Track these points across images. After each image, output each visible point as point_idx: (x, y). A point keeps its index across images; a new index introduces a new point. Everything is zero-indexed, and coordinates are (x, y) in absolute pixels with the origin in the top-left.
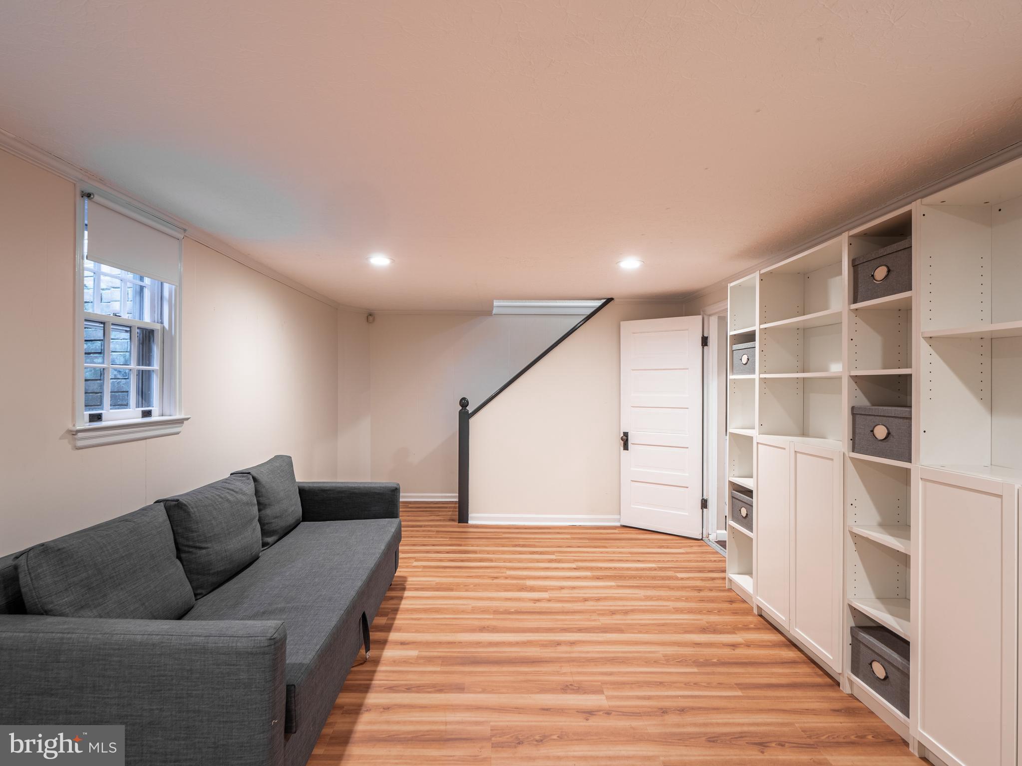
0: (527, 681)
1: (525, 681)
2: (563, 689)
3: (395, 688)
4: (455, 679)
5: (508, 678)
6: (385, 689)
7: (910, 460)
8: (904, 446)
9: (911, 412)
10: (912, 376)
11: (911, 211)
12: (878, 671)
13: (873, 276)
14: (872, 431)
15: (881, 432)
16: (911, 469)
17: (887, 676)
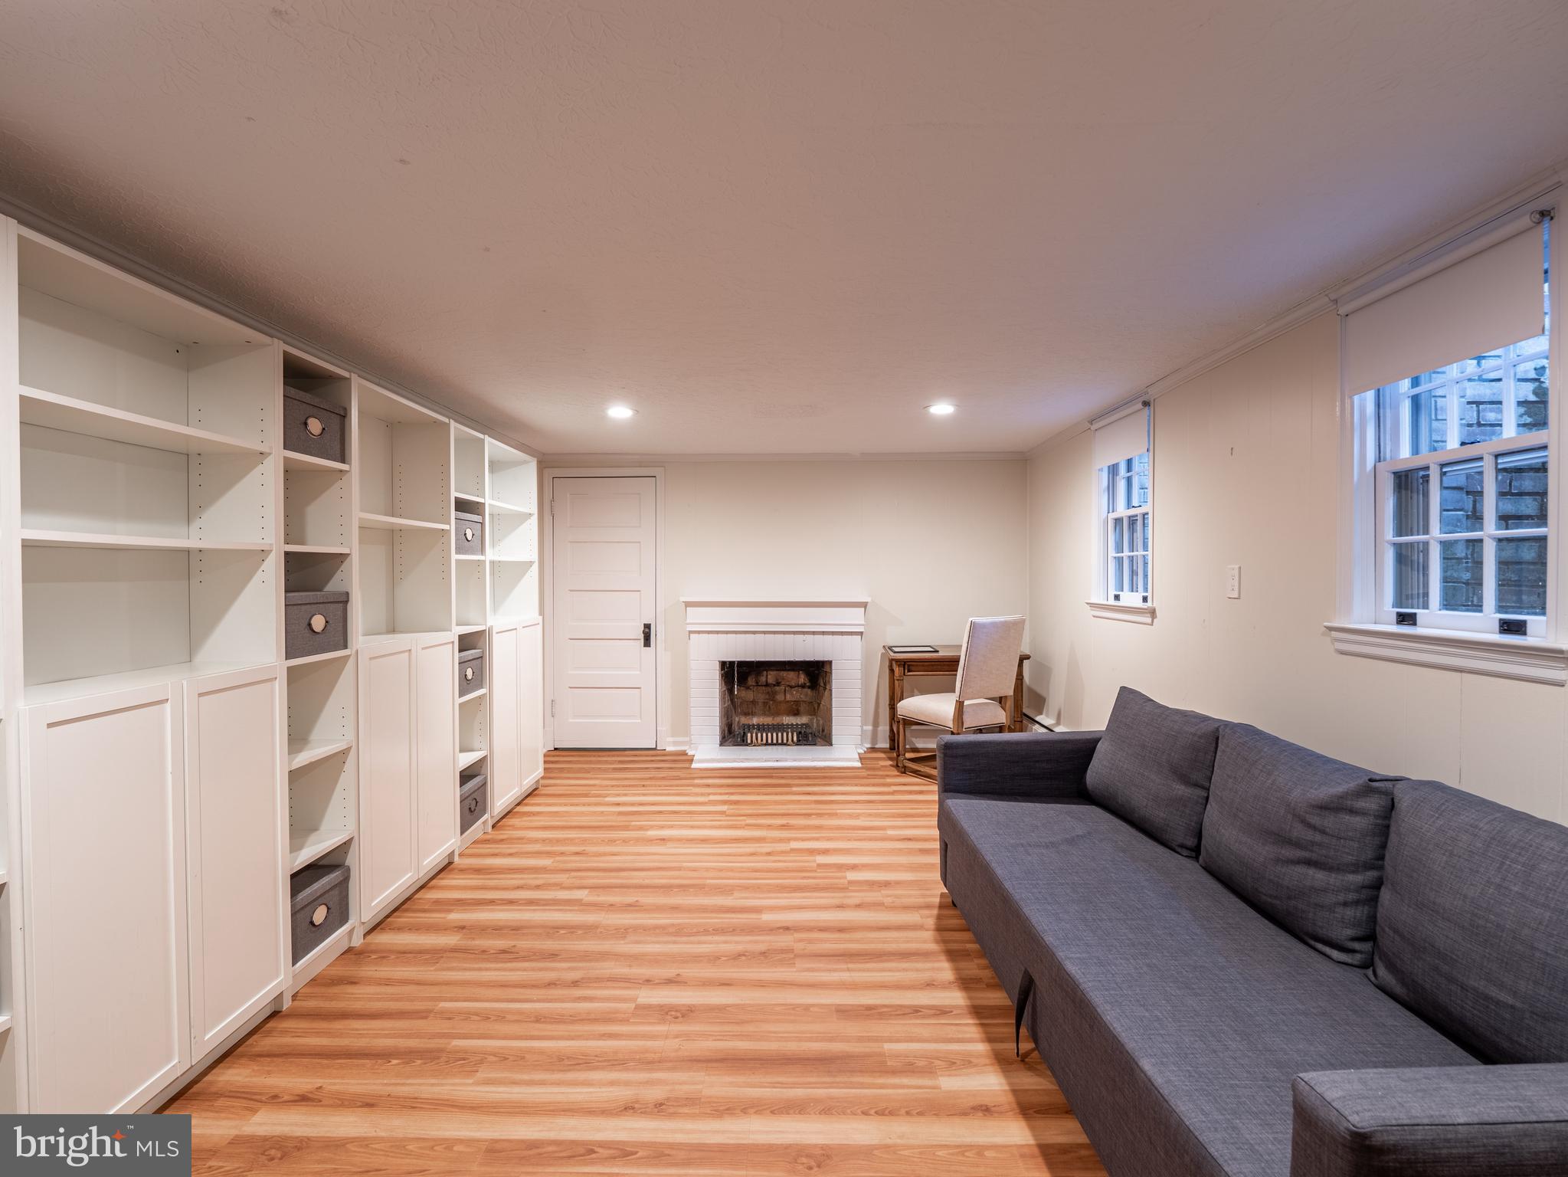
0: (742, 1023)
1: (747, 1022)
2: (691, 1011)
3: (938, 1012)
4: (853, 1028)
5: (772, 1027)
6: (952, 1012)
7: (346, 647)
8: (338, 636)
9: (347, 594)
10: (348, 555)
11: (348, 380)
12: (320, 915)
13: (306, 424)
14: (310, 625)
15: (318, 623)
16: (349, 656)
17: (328, 909)
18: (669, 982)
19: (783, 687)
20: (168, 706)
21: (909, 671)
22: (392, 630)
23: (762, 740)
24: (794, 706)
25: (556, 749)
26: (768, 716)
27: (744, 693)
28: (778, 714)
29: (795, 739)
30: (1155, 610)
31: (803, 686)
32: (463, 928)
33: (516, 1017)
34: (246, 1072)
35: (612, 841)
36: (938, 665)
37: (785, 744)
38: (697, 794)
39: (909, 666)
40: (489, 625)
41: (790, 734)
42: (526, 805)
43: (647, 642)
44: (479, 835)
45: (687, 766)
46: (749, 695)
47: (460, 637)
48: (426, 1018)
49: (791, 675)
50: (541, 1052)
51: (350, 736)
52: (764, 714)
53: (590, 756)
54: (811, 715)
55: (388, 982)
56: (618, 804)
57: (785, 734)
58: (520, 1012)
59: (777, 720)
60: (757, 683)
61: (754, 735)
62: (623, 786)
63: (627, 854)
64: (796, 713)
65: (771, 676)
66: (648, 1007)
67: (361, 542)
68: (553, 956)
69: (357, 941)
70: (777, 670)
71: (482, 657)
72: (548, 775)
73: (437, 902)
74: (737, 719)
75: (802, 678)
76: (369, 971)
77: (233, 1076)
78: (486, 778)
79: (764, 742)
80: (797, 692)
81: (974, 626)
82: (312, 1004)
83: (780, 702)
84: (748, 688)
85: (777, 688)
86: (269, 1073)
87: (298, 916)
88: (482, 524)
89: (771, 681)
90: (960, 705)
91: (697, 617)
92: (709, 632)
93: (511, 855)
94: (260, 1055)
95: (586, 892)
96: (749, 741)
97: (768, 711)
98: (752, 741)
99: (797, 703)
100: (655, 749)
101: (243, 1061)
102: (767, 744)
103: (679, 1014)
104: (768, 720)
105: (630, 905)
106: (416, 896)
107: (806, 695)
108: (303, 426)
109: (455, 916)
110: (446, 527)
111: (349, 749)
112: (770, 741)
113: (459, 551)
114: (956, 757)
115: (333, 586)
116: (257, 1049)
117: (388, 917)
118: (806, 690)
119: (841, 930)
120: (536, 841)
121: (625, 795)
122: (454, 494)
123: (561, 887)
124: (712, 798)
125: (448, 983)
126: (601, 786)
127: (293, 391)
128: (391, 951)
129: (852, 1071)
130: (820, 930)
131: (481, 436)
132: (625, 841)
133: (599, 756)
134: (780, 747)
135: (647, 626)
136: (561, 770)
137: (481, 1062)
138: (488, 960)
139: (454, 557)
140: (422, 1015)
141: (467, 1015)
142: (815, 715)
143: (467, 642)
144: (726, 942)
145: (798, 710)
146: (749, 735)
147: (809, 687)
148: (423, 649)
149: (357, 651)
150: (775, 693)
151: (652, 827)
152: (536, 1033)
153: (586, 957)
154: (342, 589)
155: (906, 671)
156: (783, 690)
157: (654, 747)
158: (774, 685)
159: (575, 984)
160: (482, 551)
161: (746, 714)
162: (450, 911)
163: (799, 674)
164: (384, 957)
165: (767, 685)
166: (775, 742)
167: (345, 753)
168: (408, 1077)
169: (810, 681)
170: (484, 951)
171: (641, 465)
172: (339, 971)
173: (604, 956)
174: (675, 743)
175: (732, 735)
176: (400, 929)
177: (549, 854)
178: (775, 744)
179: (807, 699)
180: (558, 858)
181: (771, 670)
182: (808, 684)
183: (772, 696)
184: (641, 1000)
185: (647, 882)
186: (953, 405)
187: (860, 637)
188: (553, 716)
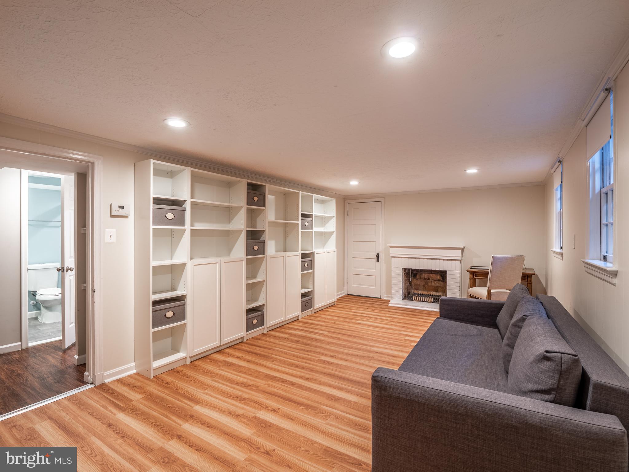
7: (264, 254)
8: (262, 251)
9: (264, 241)
10: (265, 231)
11: (265, 185)
12: (255, 322)
13: (253, 198)
14: (253, 248)
15: (256, 248)
16: (265, 257)
17: (257, 321)
18: (332, 356)
19: (431, 280)
20: (218, 264)
21: (476, 277)
22: (285, 251)
23: (419, 299)
24: (436, 288)
25: (348, 294)
26: (425, 291)
27: (415, 281)
28: (429, 290)
29: (432, 300)
30: (563, 253)
31: (439, 280)
32: (291, 334)
33: (289, 354)
34: (231, 350)
35: (345, 322)
36: (481, 274)
37: (428, 302)
38: (383, 313)
39: (475, 274)
40: (314, 251)
41: (430, 298)
42: (328, 309)
43: (378, 260)
44: (310, 314)
45: (387, 305)
46: (418, 282)
47: (302, 254)
48: (270, 350)
49: (434, 275)
50: (290, 362)
51: (265, 278)
52: (424, 290)
53: (357, 298)
54: (443, 292)
55: (267, 341)
56: (355, 312)
57: (428, 298)
58: (291, 354)
59: (429, 293)
60: (420, 278)
61: (416, 297)
62: (361, 308)
63: (346, 325)
64: (437, 291)
65: (426, 276)
66: (322, 360)
67: (268, 226)
68: (307, 344)
69: (266, 332)
70: (428, 273)
71: (311, 261)
72: (338, 301)
73: (289, 327)
74: (413, 291)
75: (439, 277)
76: (265, 338)
77: (228, 351)
78: (312, 297)
79: (420, 300)
80: (437, 282)
81: (494, 258)
82: (250, 342)
83: (430, 286)
84: (417, 279)
85: (429, 280)
86: (235, 352)
87: (249, 320)
88: (312, 221)
89: (426, 277)
90: (489, 291)
91: (393, 251)
92: (398, 257)
93: (315, 320)
94: (235, 348)
95: (327, 332)
96: (414, 299)
97: (425, 289)
98: (415, 299)
99: (437, 287)
100: (380, 298)
101: (232, 349)
102: (420, 301)
103: (328, 363)
104: (425, 293)
105: (336, 338)
106: (285, 325)
107: (441, 284)
108: (252, 199)
109: (291, 331)
110: (298, 222)
111: (264, 281)
112: (422, 300)
113: (302, 229)
114: (445, 304)
115: (262, 239)
116: (235, 347)
117: (275, 328)
118: (440, 282)
119: (394, 356)
120: (324, 318)
121: (359, 310)
122: (300, 212)
123: (322, 330)
124: (387, 315)
125: (279, 344)
126: (354, 307)
127: (249, 191)
128: (271, 336)
129: (363, 387)
130: (387, 355)
131: (312, 194)
132: (348, 322)
133: (360, 298)
134: (426, 303)
135: (378, 254)
136: (345, 301)
137: (275, 360)
138: (292, 342)
139: (300, 230)
140: (269, 349)
141: (279, 351)
142: (445, 292)
143: (304, 256)
144: (355, 352)
145: (437, 290)
146: (414, 297)
147: (442, 281)
148: (288, 256)
149: (267, 256)
150: (428, 282)
151: (360, 320)
152: (291, 358)
153: (315, 346)
154: (263, 239)
155: (474, 276)
156: (431, 281)
157: (380, 297)
158: (427, 279)
159: (308, 351)
160: (312, 229)
161: (416, 289)
162: (290, 330)
163: (437, 275)
164: (269, 336)
165: (424, 279)
166: (424, 300)
167: (263, 281)
168: (259, 359)
169: (442, 278)
170: (292, 340)
171: (376, 197)
172: (259, 337)
173: (319, 347)
174: (387, 297)
175: (408, 296)
176: (277, 332)
177: (324, 322)
178: (424, 302)
179: (441, 286)
180: (326, 323)
181: (426, 273)
182: (441, 280)
183: (427, 283)
184: (321, 358)
185: (346, 333)
186: (476, 169)
187: (459, 262)
188: (347, 283)
